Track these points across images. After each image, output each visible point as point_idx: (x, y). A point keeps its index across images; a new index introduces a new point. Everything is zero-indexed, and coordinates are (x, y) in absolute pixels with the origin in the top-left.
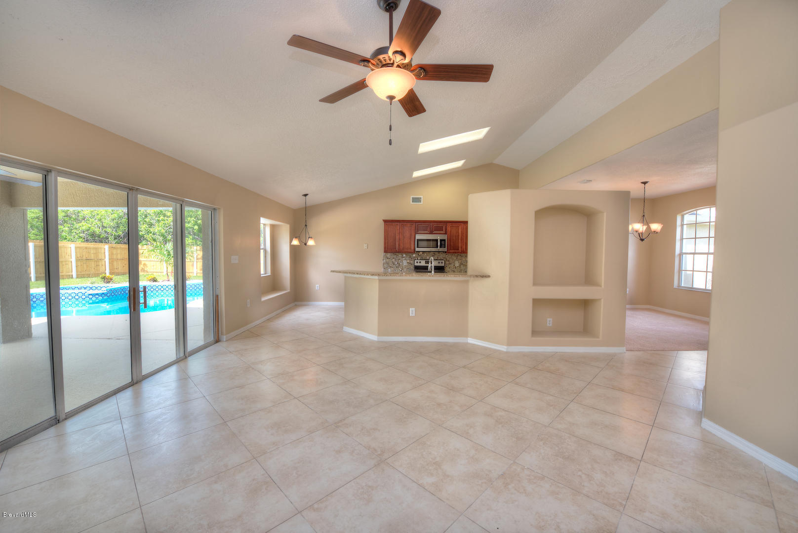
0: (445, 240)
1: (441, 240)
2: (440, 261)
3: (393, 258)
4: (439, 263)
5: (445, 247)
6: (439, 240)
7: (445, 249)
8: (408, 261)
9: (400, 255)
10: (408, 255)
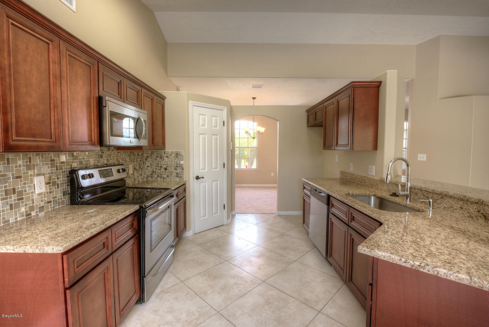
0: (146, 121)
5: (146, 138)
6: (143, 121)
9: (23, 159)
10: (51, 157)
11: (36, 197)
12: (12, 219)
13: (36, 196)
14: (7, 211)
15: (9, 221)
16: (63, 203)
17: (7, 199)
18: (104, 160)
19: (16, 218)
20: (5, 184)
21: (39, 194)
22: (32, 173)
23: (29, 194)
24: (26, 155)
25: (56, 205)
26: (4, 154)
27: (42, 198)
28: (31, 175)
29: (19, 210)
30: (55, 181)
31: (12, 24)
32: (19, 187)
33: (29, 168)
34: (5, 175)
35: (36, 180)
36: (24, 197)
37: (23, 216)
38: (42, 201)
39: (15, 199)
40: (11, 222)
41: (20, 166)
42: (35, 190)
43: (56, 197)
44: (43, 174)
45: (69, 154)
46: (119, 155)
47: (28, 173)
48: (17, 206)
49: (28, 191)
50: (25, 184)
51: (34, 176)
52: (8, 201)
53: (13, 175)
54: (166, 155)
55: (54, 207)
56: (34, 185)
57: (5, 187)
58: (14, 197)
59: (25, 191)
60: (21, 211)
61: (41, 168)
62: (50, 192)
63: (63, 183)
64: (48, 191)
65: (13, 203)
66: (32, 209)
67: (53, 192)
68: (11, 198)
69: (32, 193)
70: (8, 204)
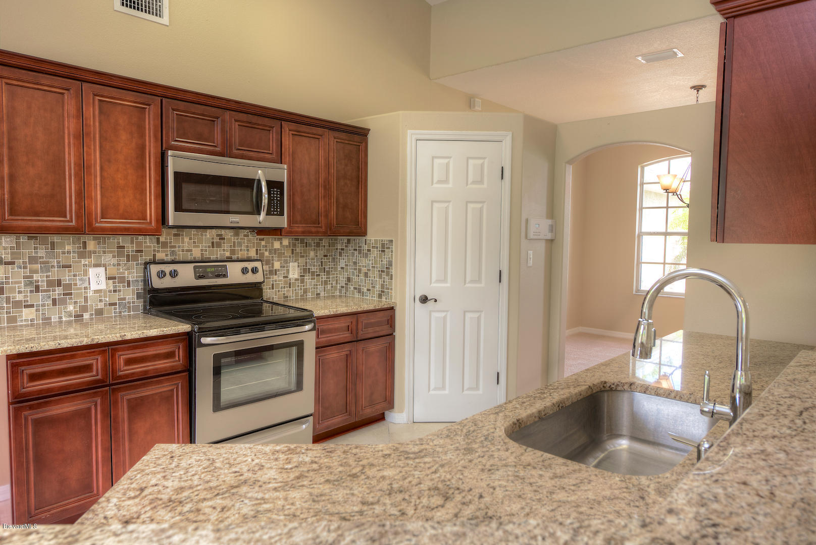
0: (282, 183)
1: (271, 184)
2: (250, 265)
3: (33, 260)
4: (244, 271)
5: (282, 214)
6: (264, 184)
7: (283, 221)
8: (113, 271)
9: (74, 243)
10: (119, 243)
11: (91, 294)
12: (55, 318)
13: (91, 292)
14: (48, 306)
15: (50, 318)
16: (135, 308)
17: (49, 291)
18: (224, 250)
19: (60, 318)
20: (47, 273)
21: (96, 291)
22: (87, 263)
23: (80, 289)
24: (79, 239)
25: (124, 310)
26: (48, 237)
27: (101, 297)
28: (85, 265)
29: (65, 308)
30: (125, 277)
31: (7, 84)
32: (66, 278)
33: (82, 255)
34: (48, 262)
35: (92, 272)
36: (73, 292)
37: (70, 316)
38: (101, 301)
39: (61, 294)
40: (53, 320)
41: (69, 252)
42: (89, 285)
43: (124, 299)
44: (105, 266)
45: (150, 239)
46: (263, 243)
47: (81, 262)
48: (63, 302)
49: (79, 285)
50: (75, 276)
51: (90, 266)
52: (50, 294)
53: (58, 262)
54: (366, 246)
55: (120, 312)
56: (89, 278)
57: (47, 277)
58: (59, 290)
59: (76, 284)
60: (68, 310)
61: (101, 257)
62: (115, 291)
63: (137, 281)
64: (112, 288)
65: (57, 297)
66: (84, 309)
67: (120, 291)
68: (54, 291)
69: (86, 288)
70: (50, 297)
